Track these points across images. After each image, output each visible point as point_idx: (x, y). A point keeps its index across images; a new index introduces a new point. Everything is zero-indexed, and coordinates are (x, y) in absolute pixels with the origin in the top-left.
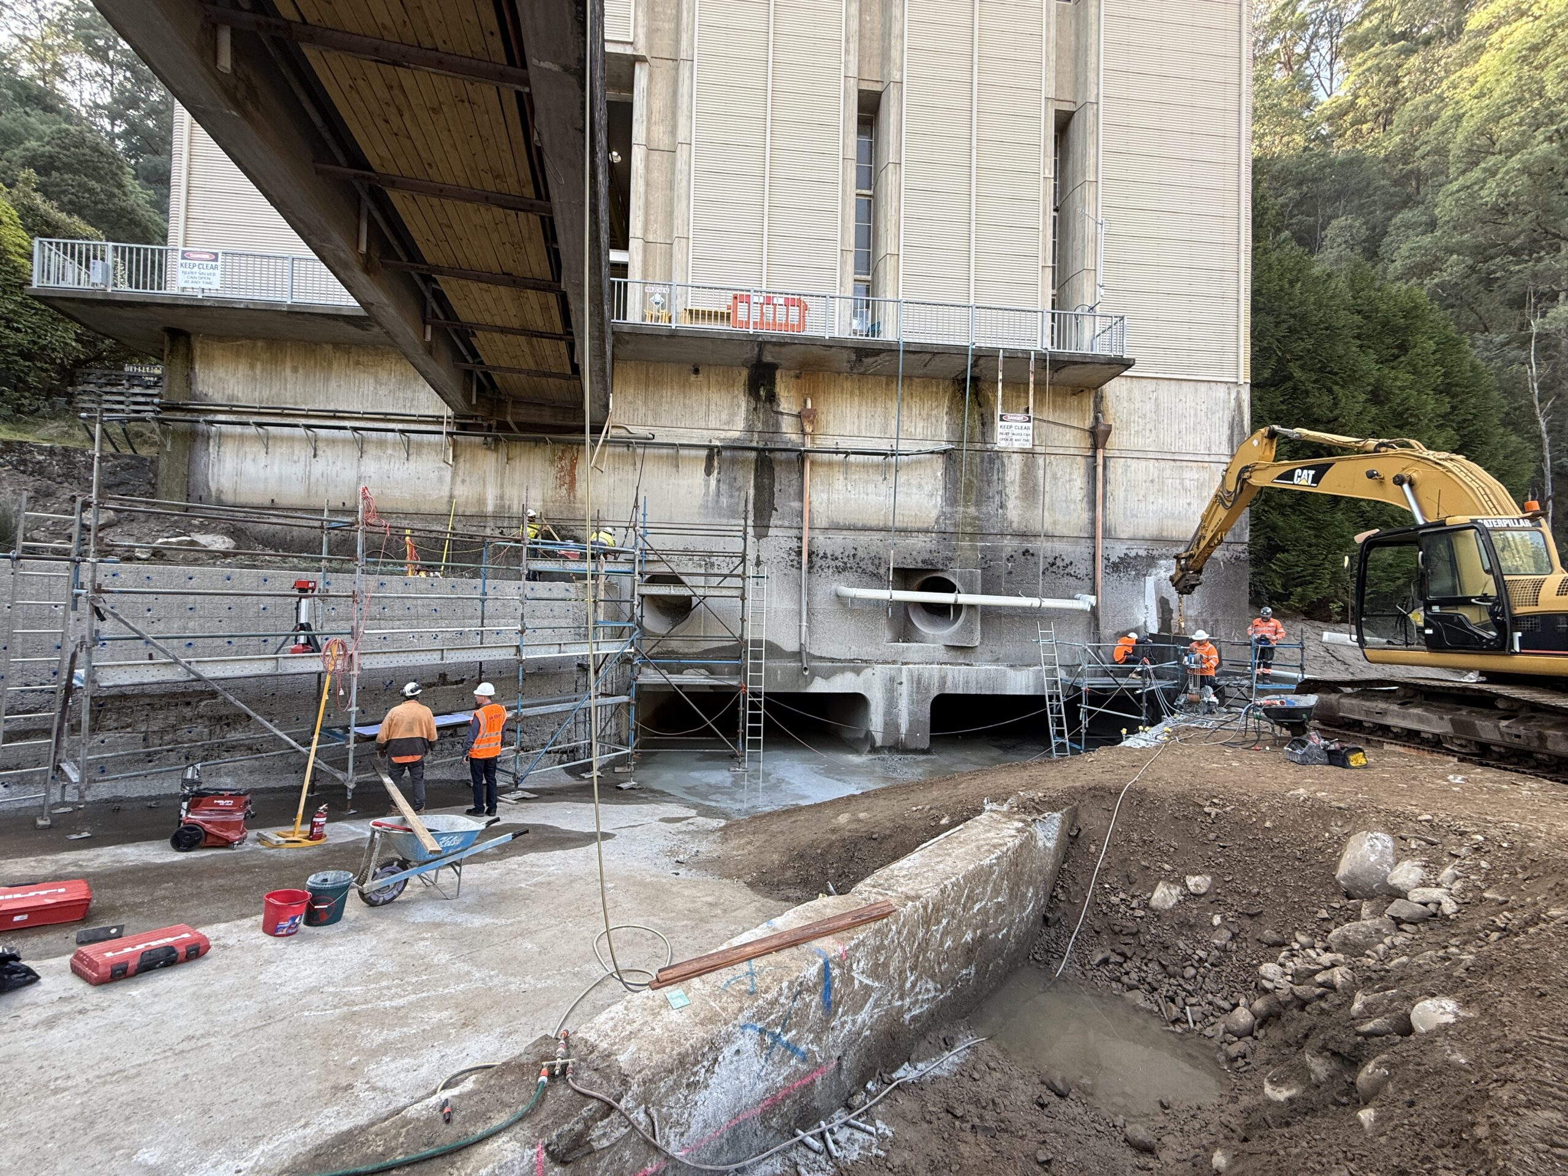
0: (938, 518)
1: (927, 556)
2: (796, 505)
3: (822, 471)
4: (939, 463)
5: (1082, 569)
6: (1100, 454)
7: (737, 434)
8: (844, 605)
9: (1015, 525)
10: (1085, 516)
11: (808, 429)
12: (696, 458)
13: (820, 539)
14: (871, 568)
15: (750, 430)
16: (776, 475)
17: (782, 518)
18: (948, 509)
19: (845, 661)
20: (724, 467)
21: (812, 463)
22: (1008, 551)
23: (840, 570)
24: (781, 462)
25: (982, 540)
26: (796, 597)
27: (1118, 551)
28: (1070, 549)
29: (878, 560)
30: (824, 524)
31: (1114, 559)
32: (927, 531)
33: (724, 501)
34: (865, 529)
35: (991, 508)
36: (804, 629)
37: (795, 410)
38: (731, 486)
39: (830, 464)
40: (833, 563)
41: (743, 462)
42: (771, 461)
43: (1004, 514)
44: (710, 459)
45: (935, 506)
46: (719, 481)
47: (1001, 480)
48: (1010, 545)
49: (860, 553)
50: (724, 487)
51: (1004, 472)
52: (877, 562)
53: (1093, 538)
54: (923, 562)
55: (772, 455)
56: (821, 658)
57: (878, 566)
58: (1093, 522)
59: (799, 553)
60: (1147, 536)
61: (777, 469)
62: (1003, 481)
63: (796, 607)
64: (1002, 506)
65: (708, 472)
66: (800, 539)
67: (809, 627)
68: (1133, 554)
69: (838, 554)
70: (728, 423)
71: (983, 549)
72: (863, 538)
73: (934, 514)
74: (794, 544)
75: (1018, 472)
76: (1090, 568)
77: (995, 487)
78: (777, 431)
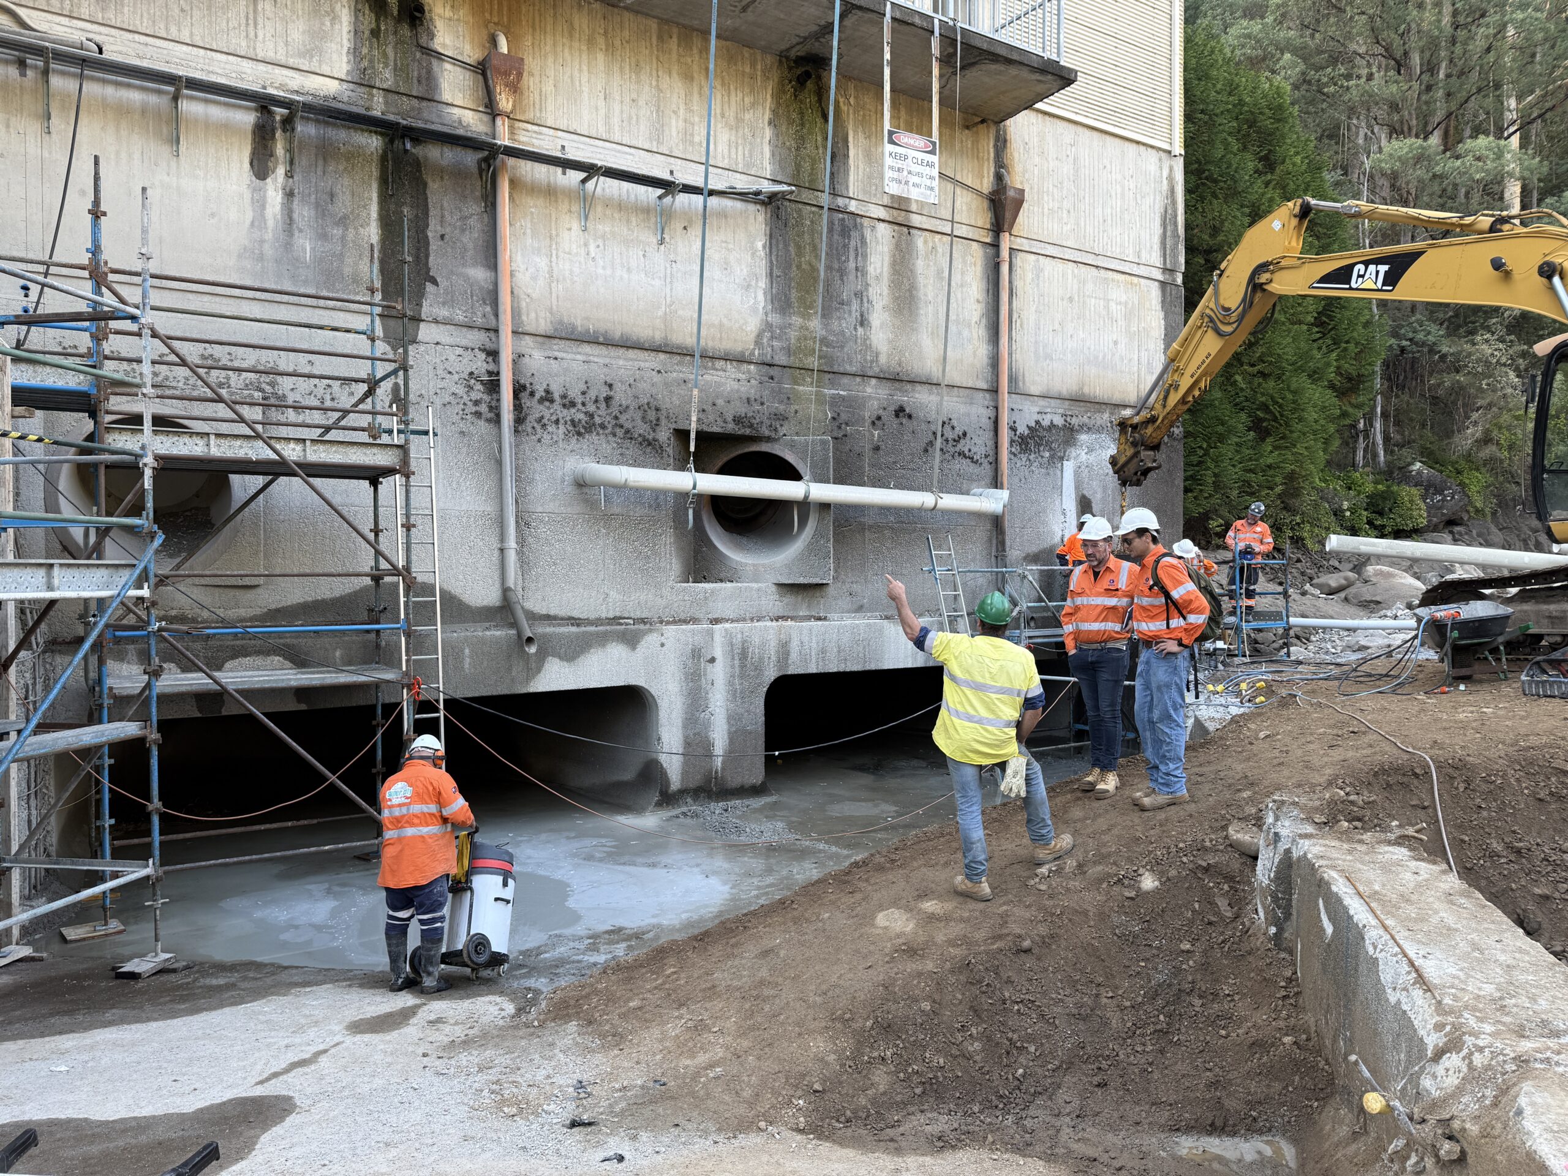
0: (759, 336)
1: (742, 410)
2: (479, 274)
3: (533, 206)
4: (757, 220)
5: (979, 445)
6: (1006, 242)
7: (330, 87)
8: (591, 504)
9: (883, 359)
10: (983, 351)
11: (505, 102)
12: (225, 128)
13: (537, 359)
14: (642, 428)
15: (363, 81)
16: (432, 199)
17: (449, 301)
18: (775, 319)
19: (598, 622)
20: (303, 161)
21: (514, 183)
22: (872, 408)
23: (581, 429)
24: (441, 172)
25: (833, 385)
26: (490, 484)
27: (1028, 415)
28: (962, 409)
29: (651, 412)
30: (544, 327)
31: (1022, 429)
32: (740, 360)
33: (305, 245)
34: (628, 344)
35: (846, 323)
36: (512, 557)
37: (471, 53)
38: (321, 211)
39: (550, 192)
40: (566, 414)
41: (352, 157)
42: (417, 165)
43: (866, 339)
44: (262, 136)
45: (754, 310)
46: (289, 195)
47: (861, 271)
48: (875, 395)
49: (621, 396)
50: (303, 213)
51: (865, 256)
52: (652, 415)
53: (994, 391)
54: (737, 420)
55: (419, 151)
56: (548, 618)
57: (655, 425)
58: (995, 362)
59: (493, 385)
60: (1065, 393)
61: (434, 186)
62: (864, 273)
63: (490, 508)
64: (863, 322)
65: (261, 166)
66: (493, 354)
67: (520, 553)
68: (1046, 423)
69: (574, 393)
70: (308, 53)
71: (835, 401)
72: (624, 364)
73: (753, 325)
74: (480, 364)
75: (887, 260)
76: (990, 443)
77: (852, 284)
78: (429, 97)
